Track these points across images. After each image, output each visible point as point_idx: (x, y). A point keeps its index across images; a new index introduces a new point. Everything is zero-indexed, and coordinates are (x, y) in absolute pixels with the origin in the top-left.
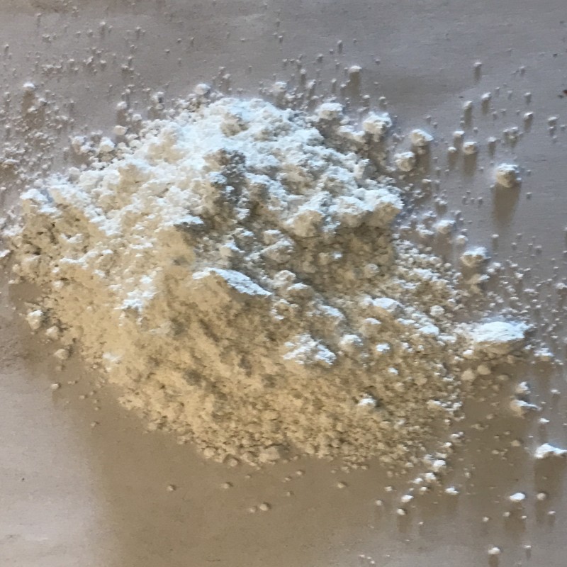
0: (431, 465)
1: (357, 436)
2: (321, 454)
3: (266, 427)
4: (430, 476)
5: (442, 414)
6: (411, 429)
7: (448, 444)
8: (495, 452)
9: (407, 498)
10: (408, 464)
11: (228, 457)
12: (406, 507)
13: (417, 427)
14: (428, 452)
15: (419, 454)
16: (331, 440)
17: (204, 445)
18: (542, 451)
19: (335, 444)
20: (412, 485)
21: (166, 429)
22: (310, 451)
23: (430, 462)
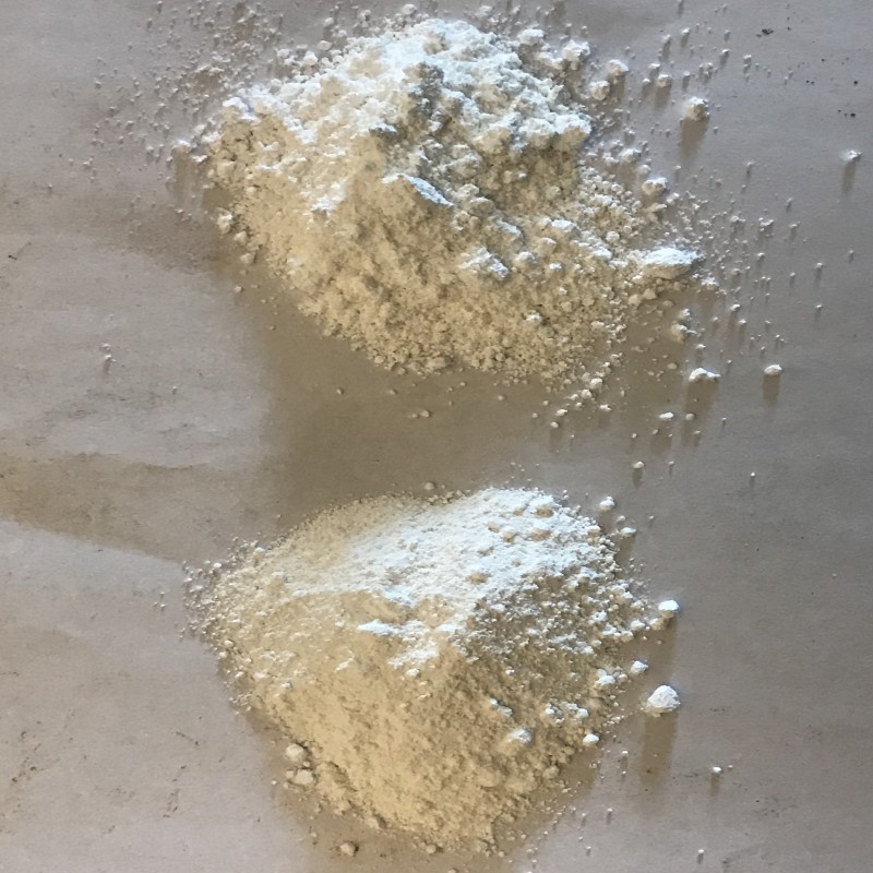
0: (588, 383)
1: (522, 352)
2: (484, 368)
3: (436, 338)
4: (586, 393)
5: (606, 335)
6: (573, 347)
7: (607, 364)
8: (651, 374)
9: (562, 412)
10: (567, 381)
11: (396, 365)
12: (560, 421)
13: (580, 346)
14: (587, 369)
15: (579, 372)
16: (496, 353)
17: (375, 353)
18: (695, 374)
19: (499, 357)
20: (569, 401)
21: (340, 336)
22: (475, 363)
23: (588, 380)
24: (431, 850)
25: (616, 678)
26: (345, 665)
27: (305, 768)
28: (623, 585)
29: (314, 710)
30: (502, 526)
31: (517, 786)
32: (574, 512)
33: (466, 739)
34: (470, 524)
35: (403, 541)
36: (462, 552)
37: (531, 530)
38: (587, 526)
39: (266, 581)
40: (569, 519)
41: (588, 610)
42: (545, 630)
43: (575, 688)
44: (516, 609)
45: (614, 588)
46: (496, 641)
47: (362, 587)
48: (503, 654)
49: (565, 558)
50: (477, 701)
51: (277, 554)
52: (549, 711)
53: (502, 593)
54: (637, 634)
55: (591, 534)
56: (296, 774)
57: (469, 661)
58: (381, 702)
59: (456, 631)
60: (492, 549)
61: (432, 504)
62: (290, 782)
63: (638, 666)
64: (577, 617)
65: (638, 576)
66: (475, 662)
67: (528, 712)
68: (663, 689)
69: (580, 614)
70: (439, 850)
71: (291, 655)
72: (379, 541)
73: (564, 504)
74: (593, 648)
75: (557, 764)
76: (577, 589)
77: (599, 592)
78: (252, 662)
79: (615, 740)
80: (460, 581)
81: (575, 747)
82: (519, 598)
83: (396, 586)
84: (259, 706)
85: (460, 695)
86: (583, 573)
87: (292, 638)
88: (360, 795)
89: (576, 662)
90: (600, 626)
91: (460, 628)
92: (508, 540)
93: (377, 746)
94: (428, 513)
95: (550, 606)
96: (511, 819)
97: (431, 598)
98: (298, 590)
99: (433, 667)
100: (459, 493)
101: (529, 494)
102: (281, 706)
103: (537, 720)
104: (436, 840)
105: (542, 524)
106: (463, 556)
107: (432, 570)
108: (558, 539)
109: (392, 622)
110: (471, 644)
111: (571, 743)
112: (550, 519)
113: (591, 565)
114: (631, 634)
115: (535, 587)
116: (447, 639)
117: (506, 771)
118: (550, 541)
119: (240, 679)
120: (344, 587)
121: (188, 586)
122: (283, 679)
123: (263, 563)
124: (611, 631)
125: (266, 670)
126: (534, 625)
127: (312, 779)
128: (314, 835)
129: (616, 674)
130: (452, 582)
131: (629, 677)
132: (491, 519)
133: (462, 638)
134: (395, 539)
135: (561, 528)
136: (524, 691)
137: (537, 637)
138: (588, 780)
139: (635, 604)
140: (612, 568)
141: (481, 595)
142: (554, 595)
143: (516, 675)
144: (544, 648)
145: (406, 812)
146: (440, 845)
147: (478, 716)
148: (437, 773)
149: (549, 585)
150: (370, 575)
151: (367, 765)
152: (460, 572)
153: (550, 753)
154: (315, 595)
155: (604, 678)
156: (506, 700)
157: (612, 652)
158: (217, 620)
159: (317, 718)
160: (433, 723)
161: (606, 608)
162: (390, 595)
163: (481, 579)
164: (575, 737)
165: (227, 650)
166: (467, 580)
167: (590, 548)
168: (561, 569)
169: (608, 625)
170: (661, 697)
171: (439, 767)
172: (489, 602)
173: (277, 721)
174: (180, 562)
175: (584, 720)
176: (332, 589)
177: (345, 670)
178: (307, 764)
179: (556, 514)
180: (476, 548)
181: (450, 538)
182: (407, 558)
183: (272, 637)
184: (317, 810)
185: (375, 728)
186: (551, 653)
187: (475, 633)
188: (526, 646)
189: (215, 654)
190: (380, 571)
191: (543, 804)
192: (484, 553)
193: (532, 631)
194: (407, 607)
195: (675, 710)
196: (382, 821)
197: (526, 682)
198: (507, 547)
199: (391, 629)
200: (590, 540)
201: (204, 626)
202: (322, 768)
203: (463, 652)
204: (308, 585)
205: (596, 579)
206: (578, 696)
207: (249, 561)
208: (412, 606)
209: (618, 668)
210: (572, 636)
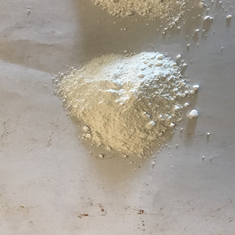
1: (155, 10)
2: (143, 15)
3: (129, 5)
4: (173, 23)
5: (180, 5)
6: (170, 9)
7: (180, 14)
8: (193, 17)
9: (166, 29)
10: (168, 19)
11: (116, 14)
12: (165, 31)
13: (172, 9)
14: (174, 16)
15: (171, 17)
16: (147, 10)
17: (110, 10)
18: (206, 18)
19: (148, 12)
20: (168, 26)
21: (99, 5)
22: (140, 14)
23: (174, 19)
24: (125, 156)
25: (180, 108)
26: (101, 102)
27: (88, 133)
28: (183, 81)
29: (92, 116)
30: (148, 62)
31: (151, 138)
32: (169, 59)
33: (137, 123)
34: (138, 62)
35: (118, 66)
36: (136, 69)
37: (156, 64)
38: (173, 63)
39: (77, 79)
40: (168, 61)
41: (173, 87)
42: (160, 93)
43: (168, 110)
44: (152, 86)
45: (180, 81)
46: (146, 95)
47: (107, 79)
48: (148, 99)
49: (166, 72)
50: (140, 113)
51: (80, 71)
52: (161, 116)
53: (149, 81)
54: (187, 95)
55: (174, 65)
56: (86, 134)
57: (139, 100)
58: (112, 113)
59: (135, 91)
60: (145, 68)
61: (127, 56)
62: (84, 137)
63: (186, 104)
64: (170, 89)
65: (187, 78)
66: (140, 101)
67: (155, 117)
68: (194, 111)
69: (170, 88)
70: (127, 156)
71: (85, 100)
72: (111, 66)
73: (166, 57)
74: (174, 98)
75: (162, 132)
76: (170, 81)
77: (176, 82)
78: (73, 102)
79: (179, 125)
80: (136, 77)
81: (168, 127)
82: (153, 83)
83: (117, 79)
84: (75, 115)
85: (135, 110)
86: (172, 76)
87: (85, 95)
88: (105, 140)
89: (169, 102)
90: (176, 92)
91: (136, 90)
92: (150, 66)
93: (110, 126)
94: (125, 59)
95: (162, 85)
96: (148, 148)
97: (127, 82)
98: (87, 81)
99: (128, 102)
100: (135, 53)
101: (156, 54)
102: (81, 115)
103: (157, 119)
104: (127, 154)
105: (160, 62)
106: (136, 70)
107: (127, 75)
108: (164, 66)
109: (116, 89)
110: (139, 95)
111: (166, 126)
112: (162, 61)
113: (174, 74)
114: (185, 95)
115: (158, 79)
116: (132, 94)
117: (148, 133)
118: (162, 67)
119: (69, 107)
120: (101, 79)
121: (54, 80)
122: (82, 107)
123: (76, 74)
124: (179, 94)
125: (77, 105)
126: (158, 91)
127: (91, 136)
128: (91, 152)
129: (180, 106)
130: (134, 78)
131: (184, 107)
132: (145, 60)
133: (137, 93)
134: (116, 66)
135: (165, 63)
136: (154, 110)
137: (158, 94)
138: (171, 137)
139: (186, 86)
140: (180, 75)
141: (142, 81)
142: (163, 82)
143: (152, 105)
144: (160, 97)
145: (118, 145)
146: (128, 155)
147: (140, 117)
148: (128, 134)
149: (162, 79)
150: (109, 76)
151: (107, 132)
152: (136, 75)
153: (160, 129)
154: (92, 83)
155: (177, 107)
156: (149, 113)
157: (179, 100)
158: (62, 90)
159: (92, 118)
160: (127, 119)
161: (178, 87)
162: (115, 81)
163: (142, 77)
164: (168, 124)
165: (65, 99)
166: (138, 77)
167: (174, 69)
168: (165, 75)
169: (178, 92)
170: (193, 113)
171: (129, 132)
172: (145, 83)
173: (80, 120)
174: (51, 73)
175: (171, 119)
176: (97, 80)
177: (101, 104)
178: (89, 132)
179: (164, 60)
180: (141, 68)
181: (132, 65)
182: (120, 71)
183: (79, 95)
184: (92, 145)
185: (110, 120)
186: (162, 99)
187: (141, 92)
188: (155, 97)
189: (62, 100)
190: (112, 75)
191: (158, 143)
192: (143, 70)
193: (156, 92)
194: (120, 85)
195: (197, 117)
196: (111, 148)
197: (154, 107)
198: (150, 68)
199: (115, 91)
200: (174, 67)
201: (59, 92)
202: (94, 132)
203: (137, 97)
204: (90, 80)
205: (175, 78)
206: (169, 112)
207: (72, 73)
208: (122, 84)
209: (181, 105)
210: (168, 95)
